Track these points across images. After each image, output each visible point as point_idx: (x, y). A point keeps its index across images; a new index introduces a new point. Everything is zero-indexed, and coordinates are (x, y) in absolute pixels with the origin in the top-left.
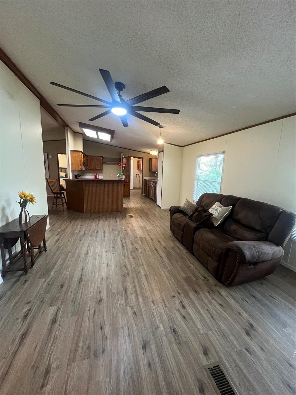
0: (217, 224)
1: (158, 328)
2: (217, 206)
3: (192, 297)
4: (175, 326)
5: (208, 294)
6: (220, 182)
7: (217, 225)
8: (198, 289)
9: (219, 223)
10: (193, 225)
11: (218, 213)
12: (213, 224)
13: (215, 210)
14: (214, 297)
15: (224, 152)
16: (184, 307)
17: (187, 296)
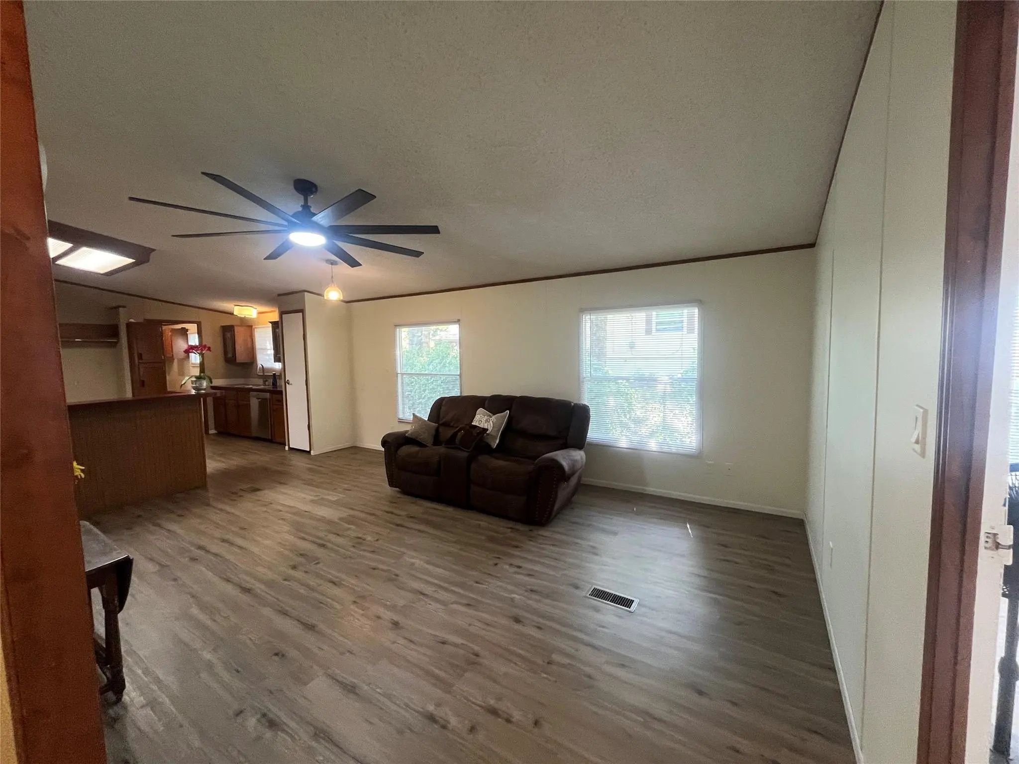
0: (495, 443)
1: (512, 600)
2: (484, 416)
3: (518, 553)
4: (529, 587)
5: (531, 543)
6: (458, 375)
7: (497, 445)
8: (514, 543)
9: (497, 441)
10: (463, 454)
11: (492, 426)
12: (489, 446)
13: (486, 423)
14: (540, 541)
15: (459, 321)
16: (520, 567)
17: (512, 556)
